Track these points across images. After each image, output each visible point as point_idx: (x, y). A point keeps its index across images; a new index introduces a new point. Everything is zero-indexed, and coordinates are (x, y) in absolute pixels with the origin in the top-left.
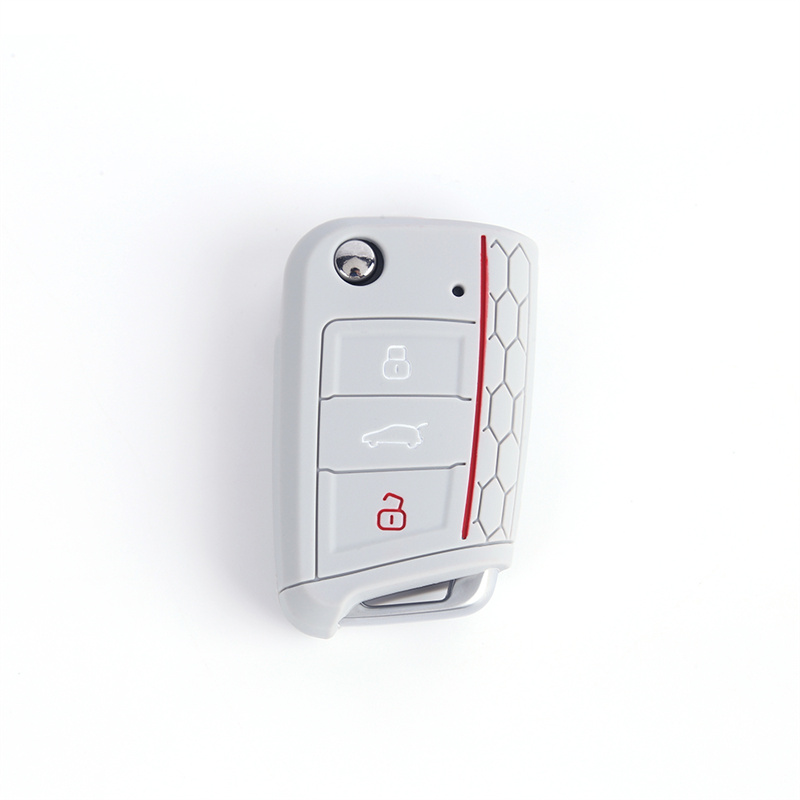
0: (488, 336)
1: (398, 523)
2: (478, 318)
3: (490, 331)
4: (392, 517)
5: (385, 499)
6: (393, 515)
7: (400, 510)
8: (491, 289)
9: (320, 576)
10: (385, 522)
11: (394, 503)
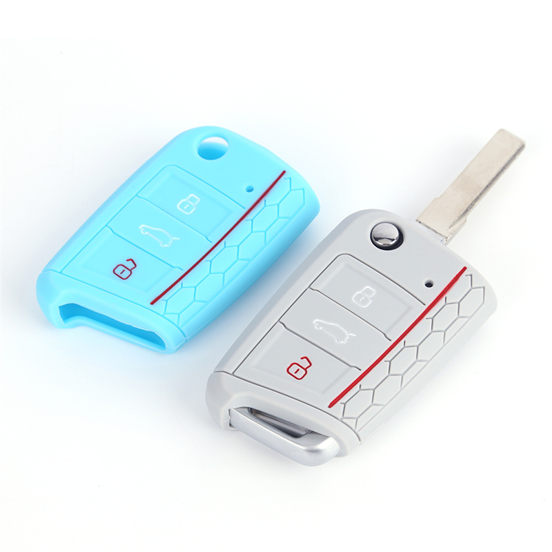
0: (426, 316)
1: (299, 375)
2: (428, 304)
3: (430, 315)
4: (298, 370)
5: (302, 358)
6: (300, 369)
7: (305, 369)
8: (448, 295)
9: (235, 374)
10: (292, 370)
11: (305, 364)
